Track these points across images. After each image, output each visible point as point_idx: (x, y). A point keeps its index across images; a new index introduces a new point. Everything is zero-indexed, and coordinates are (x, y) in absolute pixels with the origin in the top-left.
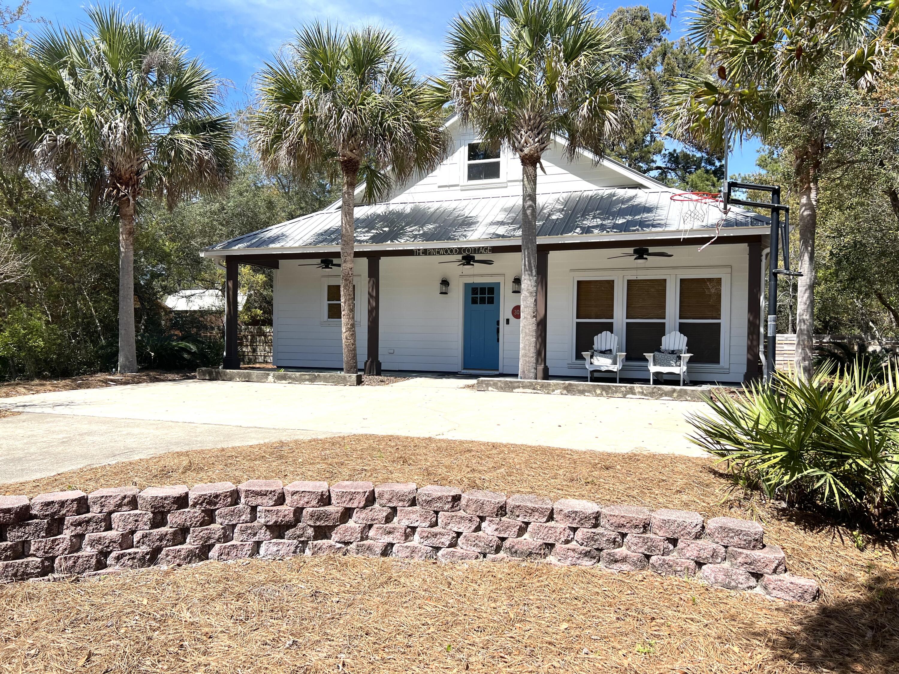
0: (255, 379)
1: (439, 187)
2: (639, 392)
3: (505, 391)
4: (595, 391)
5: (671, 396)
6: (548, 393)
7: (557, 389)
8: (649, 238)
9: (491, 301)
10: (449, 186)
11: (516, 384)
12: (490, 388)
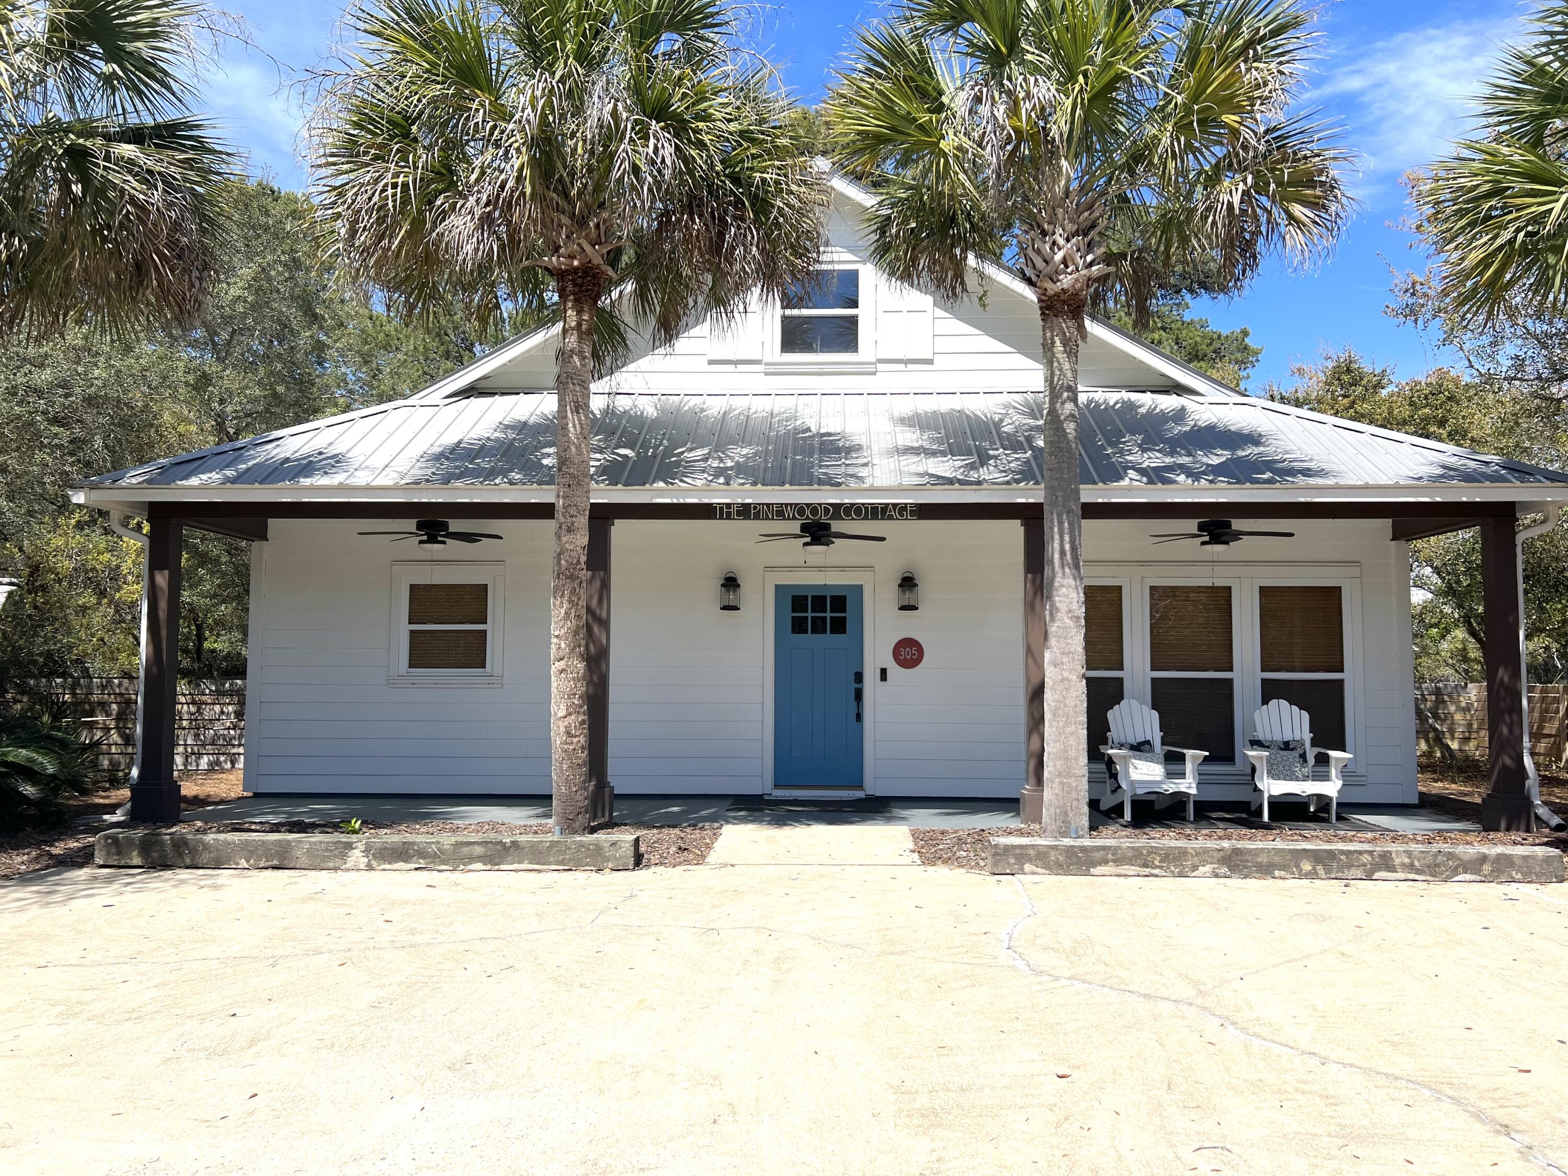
0: (304, 861)
1: (711, 362)
2: (1403, 865)
3: (1067, 873)
4: (1298, 866)
5: (1477, 872)
6: (1181, 875)
7: (1204, 863)
8: (1302, 500)
9: (839, 626)
10: (736, 363)
11: (1098, 855)
12: (1028, 867)
